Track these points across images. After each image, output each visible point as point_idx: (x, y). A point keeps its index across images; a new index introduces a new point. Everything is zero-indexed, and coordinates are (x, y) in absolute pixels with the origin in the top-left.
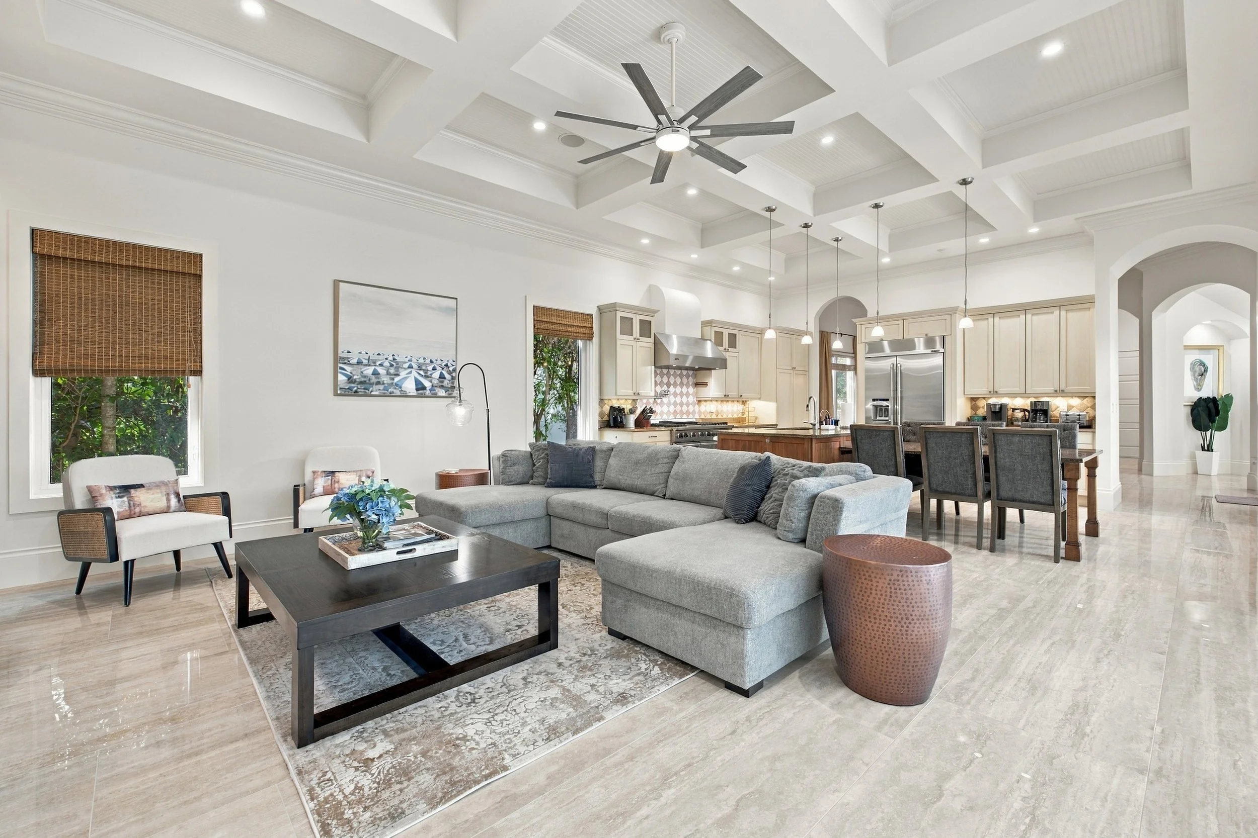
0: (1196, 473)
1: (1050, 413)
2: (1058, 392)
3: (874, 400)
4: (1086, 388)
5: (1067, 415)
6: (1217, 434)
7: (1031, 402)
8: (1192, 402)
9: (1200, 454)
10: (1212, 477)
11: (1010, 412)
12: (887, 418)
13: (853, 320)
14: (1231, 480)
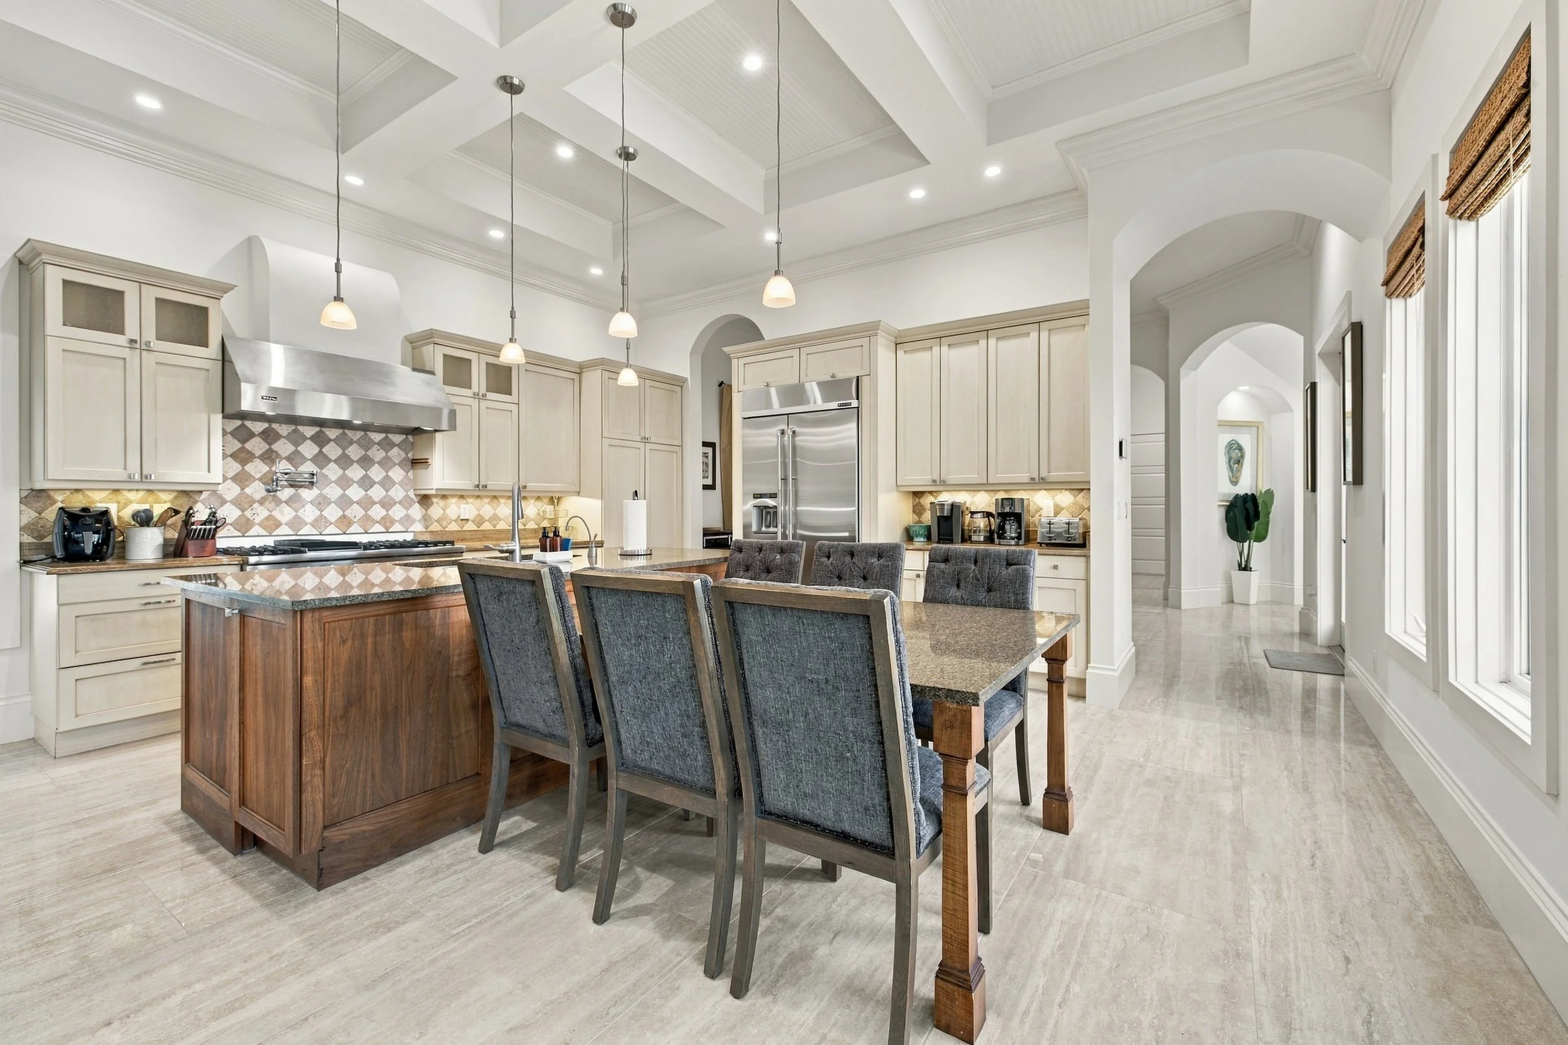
0: (1231, 601)
1: (1025, 518)
2: (1037, 480)
3: (756, 496)
4: (1075, 475)
5: (1050, 524)
6: (1255, 545)
7: (997, 500)
8: (1227, 501)
9: (1238, 575)
10: (1251, 607)
11: (968, 518)
12: (772, 529)
13: (725, 349)
14: (1273, 614)
